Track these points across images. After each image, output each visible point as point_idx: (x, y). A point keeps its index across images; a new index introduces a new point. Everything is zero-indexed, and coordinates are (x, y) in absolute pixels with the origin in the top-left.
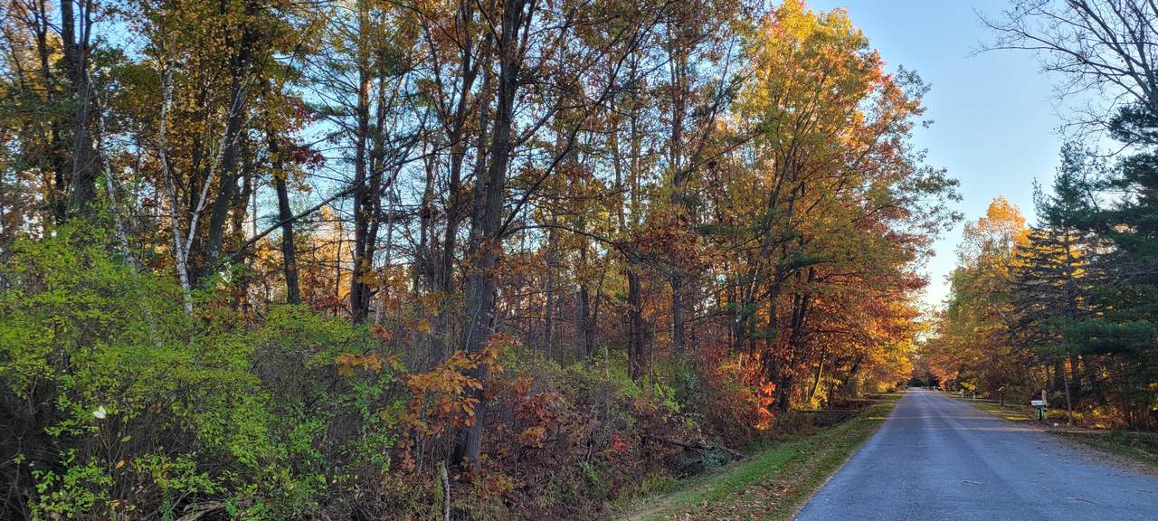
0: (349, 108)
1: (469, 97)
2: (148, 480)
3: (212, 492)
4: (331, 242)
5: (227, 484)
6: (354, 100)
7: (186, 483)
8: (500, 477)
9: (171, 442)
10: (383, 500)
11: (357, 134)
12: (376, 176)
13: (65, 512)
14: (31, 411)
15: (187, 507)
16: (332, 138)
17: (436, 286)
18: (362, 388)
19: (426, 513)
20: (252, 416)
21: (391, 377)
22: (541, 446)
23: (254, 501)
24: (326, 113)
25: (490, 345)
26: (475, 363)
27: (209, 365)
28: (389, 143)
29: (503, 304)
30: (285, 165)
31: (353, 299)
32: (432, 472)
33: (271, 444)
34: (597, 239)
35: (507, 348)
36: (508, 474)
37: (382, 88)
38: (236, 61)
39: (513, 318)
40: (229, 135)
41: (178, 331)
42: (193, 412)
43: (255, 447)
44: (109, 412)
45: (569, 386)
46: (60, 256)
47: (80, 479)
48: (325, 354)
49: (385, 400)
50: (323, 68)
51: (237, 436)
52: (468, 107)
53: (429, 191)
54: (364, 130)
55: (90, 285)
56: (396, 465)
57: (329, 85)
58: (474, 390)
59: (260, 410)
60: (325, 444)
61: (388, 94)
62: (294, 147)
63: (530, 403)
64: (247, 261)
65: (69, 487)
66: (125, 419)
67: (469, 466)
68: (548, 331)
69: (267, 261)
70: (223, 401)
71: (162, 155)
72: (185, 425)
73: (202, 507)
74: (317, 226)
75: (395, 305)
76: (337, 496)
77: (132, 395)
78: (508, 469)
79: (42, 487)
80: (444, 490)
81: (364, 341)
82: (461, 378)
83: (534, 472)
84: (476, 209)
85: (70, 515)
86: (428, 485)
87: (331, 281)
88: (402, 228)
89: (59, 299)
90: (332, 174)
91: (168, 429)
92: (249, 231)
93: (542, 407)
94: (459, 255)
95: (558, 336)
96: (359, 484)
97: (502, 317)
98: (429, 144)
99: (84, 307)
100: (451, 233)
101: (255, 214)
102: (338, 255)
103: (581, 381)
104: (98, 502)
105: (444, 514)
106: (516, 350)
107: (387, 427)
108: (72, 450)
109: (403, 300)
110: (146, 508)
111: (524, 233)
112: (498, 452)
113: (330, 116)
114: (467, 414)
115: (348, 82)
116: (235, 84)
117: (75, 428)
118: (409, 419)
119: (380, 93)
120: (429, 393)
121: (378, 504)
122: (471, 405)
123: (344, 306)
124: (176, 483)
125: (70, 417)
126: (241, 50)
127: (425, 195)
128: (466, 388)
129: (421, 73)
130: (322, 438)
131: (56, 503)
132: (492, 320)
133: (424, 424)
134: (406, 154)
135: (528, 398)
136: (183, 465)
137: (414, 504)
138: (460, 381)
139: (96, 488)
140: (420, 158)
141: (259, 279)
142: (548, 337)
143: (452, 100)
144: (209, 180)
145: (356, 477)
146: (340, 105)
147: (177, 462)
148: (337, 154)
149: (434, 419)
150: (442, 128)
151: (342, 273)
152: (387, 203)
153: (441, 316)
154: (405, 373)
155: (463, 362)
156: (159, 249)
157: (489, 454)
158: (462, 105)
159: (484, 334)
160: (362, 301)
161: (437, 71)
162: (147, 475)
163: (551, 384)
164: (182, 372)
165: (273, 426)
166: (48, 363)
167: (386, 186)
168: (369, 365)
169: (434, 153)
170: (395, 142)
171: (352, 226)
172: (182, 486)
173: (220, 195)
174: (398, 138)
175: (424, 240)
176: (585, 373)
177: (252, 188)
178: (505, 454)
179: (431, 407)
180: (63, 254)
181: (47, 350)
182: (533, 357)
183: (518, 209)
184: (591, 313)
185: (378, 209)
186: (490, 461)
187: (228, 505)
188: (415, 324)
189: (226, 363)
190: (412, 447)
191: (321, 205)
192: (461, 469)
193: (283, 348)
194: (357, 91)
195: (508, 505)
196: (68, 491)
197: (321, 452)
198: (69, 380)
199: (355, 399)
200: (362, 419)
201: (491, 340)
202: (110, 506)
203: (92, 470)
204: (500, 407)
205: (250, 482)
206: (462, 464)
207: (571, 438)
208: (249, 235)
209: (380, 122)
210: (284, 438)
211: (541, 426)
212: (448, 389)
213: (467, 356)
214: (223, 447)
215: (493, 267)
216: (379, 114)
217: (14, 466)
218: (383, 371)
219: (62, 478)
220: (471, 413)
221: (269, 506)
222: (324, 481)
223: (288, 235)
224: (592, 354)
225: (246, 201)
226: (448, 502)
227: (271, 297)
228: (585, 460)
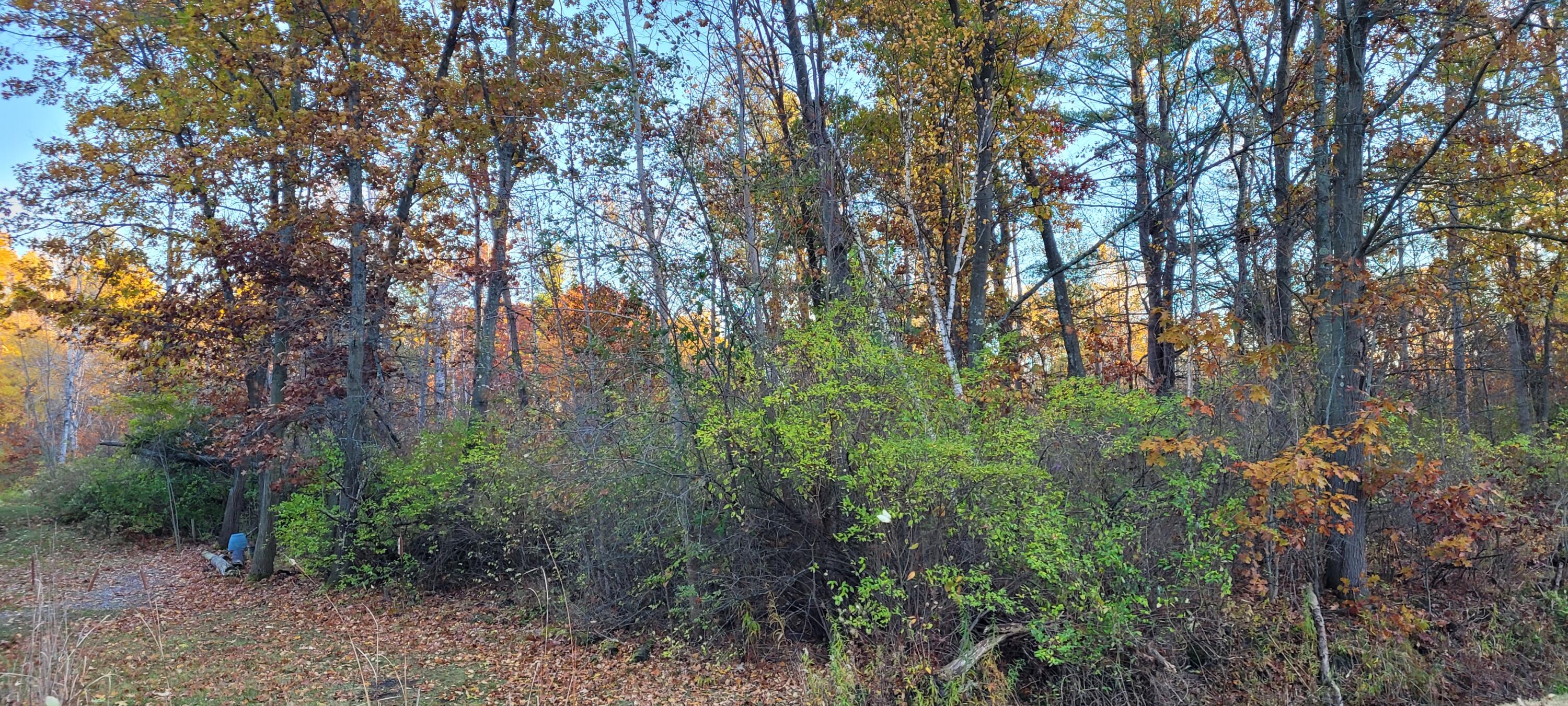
0: (1120, 108)
1: (1292, 60)
2: (942, 595)
3: (1013, 613)
4: (1114, 290)
5: (1027, 602)
6: (1125, 97)
7: (983, 600)
8: (1404, 609)
9: (960, 550)
10: (1227, 633)
11: (1134, 142)
12: (1165, 193)
13: (864, 627)
14: (819, 515)
15: (987, 629)
16: (1101, 153)
17: (1269, 336)
18: (1180, 482)
19: (1293, 655)
20: (1046, 519)
21: (1218, 466)
22: (1468, 564)
23: (1062, 625)
24: (1090, 120)
25: (1364, 416)
26: (1344, 442)
27: (990, 459)
28: (1179, 144)
29: (1378, 354)
30: (1046, 198)
31: (1152, 365)
32: (1294, 598)
33: (1073, 554)
34: (1536, 238)
35: (1393, 418)
36: (1417, 606)
37: (1162, 72)
38: (979, 81)
39: (1395, 371)
40: (980, 175)
41: (952, 419)
42: (980, 516)
43: (1054, 558)
44: (894, 515)
45: (1508, 473)
46: (827, 343)
47: (873, 591)
48: (1126, 439)
49: (1215, 497)
50: (1082, 62)
51: (1032, 545)
52: (1292, 72)
53: (1243, 203)
54: (1143, 134)
55: (857, 372)
56: (1240, 587)
57: (1091, 82)
58: (1346, 481)
59: (1055, 514)
60: (1140, 555)
61: (1170, 79)
62: (1055, 174)
63: (1442, 499)
64: (1015, 325)
65: (863, 600)
66: (911, 523)
67: (1351, 592)
68: (1461, 388)
69: (1038, 322)
70: (1011, 502)
71: (911, 212)
72: (973, 530)
73: (1004, 630)
74: (1095, 271)
75: (1214, 366)
76: (1166, 624)
77: (914, 495)
78: (1416, 598)
79: (838, 599)
80: (1317, 625)
81: (1175, 418)
82: (1324, 465)
83: (1461, 605)
84: (1320, 220)
85: (868, 631)
86: (1291, 616)
87: (1120, 341)
88: (1211, 262)
89: (831, 390)
90: (1106, 200)
91: (955, 536)
92: (1012, 288)
93: (1463, 506)
94: (1300, 288)
95: (1480, 397)
96: (1192, 610)
97: (1379, 373)
98: (1236, 136)
99: (856, 397)
100: (1282, 257)
101: (1017, 267)
102: (1126, 305)
103: (1530, 465)
104: (894, 618)
105: (1321, 658)
106: (1409, 420)
107: (1221, 535)
108: (863, 559)
109: (1224, 357)
110: (943, 627)
111: (1401, 244)
112: (1396, 572)
113: (1097, 124)
114: (1339, 516)
115: (1117, 74)
116: (979, 110)
117: (862, 533)
118: (1251, 524)
119: (1160, 79)
120: (1276, 486)
121: (1221, 637)
122: (1344, 504)
123: (1141, 374)
124: (973, 601)
125: (856, 522)
126: (983, 67)
127: (1239, 210)
128: (1332, 479)
129: (1216, 39)
130: (1135, 547)
131: (854, 617)
132: (1363, 378)
133: (1274, 532)
134: (1205, 155)
135: (1438, 491)
136: (977, 579)
137: (1274, 642)
138: (1321, 469)
139: (890, 602)
140: (1226, 159)
141: (1033, 346)
142: (1461, 400)
143: (1266, 67)
144: (964, 233)
145: (1187, 601)
146: (1108, 106)
147: (970, 575)
148: (1111, 172)
149: (1288, 523)
150: (1254, 111)
151: (1133, 329)
152: (1185, 227)
153: (1282, 377)
154: (1238, 461)
155: (1323, 442)
156: (917, 322)
157: (1381, 575)
158: (1282, 72)
159: (1352, 401)
160: (1165, 364)
161: (1239, 29)
162: (939, 589)
163: (1475, 469)
164: (962, 467)
165: (1073, 532)
166: (829, 462)
167: (1180, 205)
168: (1186, 451)
169: (1246, 148)
170: (1187, 142)
171: (1140, 265)
172: (980, 603)
173: (977, 249)
174: (1191, 136)
175: (1243, 272)
176: (1537, 452)
177: (1011, 234)
178: (1409, 576)
179: (1281, 507)
180: (827, 340)
181: (827, 447)
182: (1439, 431)
183: (1389, 209)
184: (1538, 354)
185: (1173, 238)
186: (1385, 586)
187: (1032, 628)
188: (1244, 392)
189: (1008, 456)
190: (1260, 563)
191: (1098, 245)
192: (1339, 597)
193: (1073, 433)
194: (1128, 83)
195: (1422, 651)
196: (863, 604)
197: (1137, 567)
198: (851, 481)
199: (1172, 497)
200: (1184, 523)
201: (1364, 408)
202: (906, 623)
203: (885, 582)
204: (1392, 505)
205: (1054, 602)
206: (1340, 588)
207: (1522, 553)
208: (1013, 295)
209: (1164, 118)
210: (1088, 548)
211: (1466, 534)
212: (1305, 481)
213: (1330, 434)
214: (1018, 558)
215: (1356, 300)
216: (1161, 107)
217: (810, 574)
218: (1206, 458)
219: (856, 590)
220: (1345, 516)
221: (1080, 633)
222: (1146, 604)
223: (1061, 288)
224: (1545, 419)
225: (1006, 251)
226: (1324, 642)
227: (1047, 369)
228: (1552, 588)
